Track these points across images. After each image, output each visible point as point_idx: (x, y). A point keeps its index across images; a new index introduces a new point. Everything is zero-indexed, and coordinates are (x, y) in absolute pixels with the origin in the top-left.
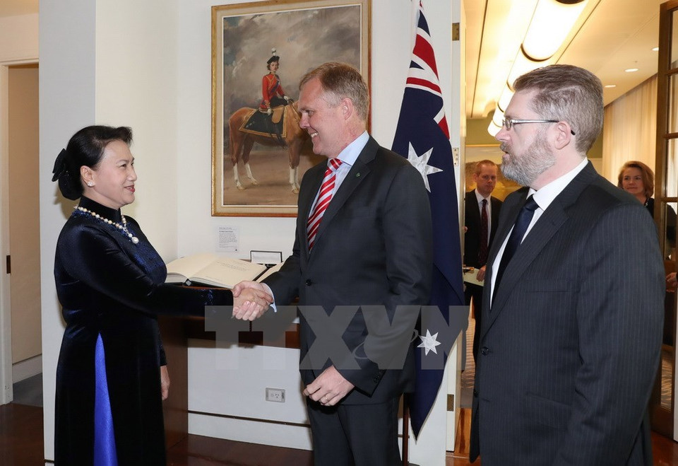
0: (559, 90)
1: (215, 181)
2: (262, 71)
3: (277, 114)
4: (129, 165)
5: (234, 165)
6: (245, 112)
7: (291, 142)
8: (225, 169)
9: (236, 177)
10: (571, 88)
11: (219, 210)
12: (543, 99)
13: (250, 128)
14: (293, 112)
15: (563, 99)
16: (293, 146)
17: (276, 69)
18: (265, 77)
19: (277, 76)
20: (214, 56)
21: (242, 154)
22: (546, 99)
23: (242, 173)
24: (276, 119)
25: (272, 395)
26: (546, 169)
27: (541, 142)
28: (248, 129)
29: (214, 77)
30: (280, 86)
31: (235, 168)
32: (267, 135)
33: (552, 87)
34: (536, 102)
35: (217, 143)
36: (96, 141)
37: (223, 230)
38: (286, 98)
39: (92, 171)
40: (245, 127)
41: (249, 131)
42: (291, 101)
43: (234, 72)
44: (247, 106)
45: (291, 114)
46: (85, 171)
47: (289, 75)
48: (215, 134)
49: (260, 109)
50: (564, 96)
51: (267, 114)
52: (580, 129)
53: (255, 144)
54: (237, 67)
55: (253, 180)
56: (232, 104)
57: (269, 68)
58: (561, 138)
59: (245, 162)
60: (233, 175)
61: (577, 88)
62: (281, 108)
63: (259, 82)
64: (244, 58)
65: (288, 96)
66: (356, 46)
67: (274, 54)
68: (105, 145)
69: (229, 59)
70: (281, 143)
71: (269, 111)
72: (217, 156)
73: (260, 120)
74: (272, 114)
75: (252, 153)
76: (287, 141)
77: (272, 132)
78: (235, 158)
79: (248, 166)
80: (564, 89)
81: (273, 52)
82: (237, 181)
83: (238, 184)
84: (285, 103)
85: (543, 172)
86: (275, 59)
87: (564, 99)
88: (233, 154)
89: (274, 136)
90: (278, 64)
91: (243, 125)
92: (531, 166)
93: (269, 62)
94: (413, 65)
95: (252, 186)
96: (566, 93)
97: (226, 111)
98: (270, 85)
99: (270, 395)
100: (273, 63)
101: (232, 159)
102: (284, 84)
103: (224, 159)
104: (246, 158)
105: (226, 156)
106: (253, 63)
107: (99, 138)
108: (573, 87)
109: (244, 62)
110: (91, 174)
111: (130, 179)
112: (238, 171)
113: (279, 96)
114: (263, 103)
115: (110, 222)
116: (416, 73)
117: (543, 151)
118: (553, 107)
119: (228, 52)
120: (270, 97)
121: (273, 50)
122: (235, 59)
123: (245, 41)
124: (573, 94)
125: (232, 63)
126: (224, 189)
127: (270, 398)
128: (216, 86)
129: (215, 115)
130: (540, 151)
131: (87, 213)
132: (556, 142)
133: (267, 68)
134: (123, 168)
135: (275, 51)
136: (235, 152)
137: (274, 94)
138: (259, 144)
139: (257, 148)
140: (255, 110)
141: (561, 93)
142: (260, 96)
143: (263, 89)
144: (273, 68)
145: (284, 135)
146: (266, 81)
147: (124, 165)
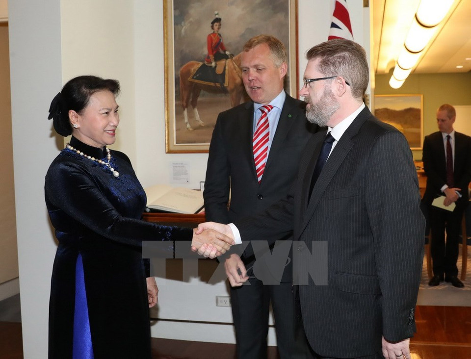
0: (335, 56)
1: (168, 123)
2: (206, 30)
3: (219, 66)
4: (112, 113)
5: (184, 110)
6: (193, 65)
7: (232, 90)
8: (176, 114)
9: (186, 120)
10: (342, 54)
11: (172, 148)
12: (325, 63)
13: (198, 78)
14: (234, 65)
15: (337, 62)
16: (234, 94)
17: (219, 28)
18: (209, 35)
19: (220, 35)
20: (165, 17)
21: (191, 100)
22: (327, 63)
23: (191, 116)
24: (219, 70)
25: (221, 301)
26: (335, 112)
27: (328, 93)
28: (196, 79)
29: (165, 35)
30: (222, 43)
31: (185, 112)
32: (212, 84)
33: (330, 54)
34: (321, 66)
35: (170, 91)
36: (84, 90)
37: (175, 165)
38: (227, 53)
39: (79, 116)
40: (193, 78)
41: (197, 81)
42: (232, 55)
43: (183, 31)
44: (195, 60)
45: (232, 67)
46: (72, 114)
47: (231, 34)
48: (167, 83)
49: (206, 62)
50: (338, 60)
51: (211, 67)
52: (352, 81)
53: (202, 92)
54: (185, 27)
55: (201, 123)
56: (182, 58)
57: (212, 28)
58: (341, 88)
59: (194, 107)
60: (183, 118)
61: (346, 54)
62: (223, 62)
63: (204, 39)
64: (191, 19)
65: (230, 51)
66: (285, 10)
67: (217, 16)
68: (91, 94)
69: (178, 20)
70: (224, 91)
71: (213, 64)
72: (170, 102)
73: (206, 72)
74: (216, 67)
75: (199, 99)
76: (229, 89)
77: (215, 82)
78: (185, 104)
79: (196, 111)
80: (337, 55)
81: (216, 14)
82: (187, 123)
83: (188, 126)
84: (226, 57)
85: (332, 115)
86: (218, 20)
87: (339, 62)
88: (183, 101)
89: (218, 85)
90: (220, 25)
91: (191, 76)
92: (323, 111)
93: (213, 23)
94: (333, 25)
95: (200, 127)
96: (340, 57)
97: (177, 63)
98: (214, 42)
99: (219, 301)
100: (216, 24)
101: (183, 105)
102: (225, 42)
103: (176, 105)
104: (194, 104)
105: (177, 103)
106: (199, 23)
107: (87, 87)
108: (344, 53)
109: (191, 22)
110: (77, 117)
111: (112, 124)
112: (188, 115)
113: (221, 52)
114: (208, 57)
115: (93, 159)
116: (336, 32)
117: (330, 99)
118: (332, 68)
119: (177, 13)
120: (214, 52)
121: (216, 12)
122: (183, 20)
123: (192, 5)
124: (344, 58)
125: (181, 23)
126: (176, 130)
127: (219, 304)
128: (168, 43)
129: (167, 67)
130: (328, 100)
131: (73, 150)
132: (338, 92)
133: (211, 28)
134: (106, 115)
135: (218, 14)
136: (185, 98)
137: (217, 49)
138: (205, 92)
139: (203, 96)
140: (201, 64)
141: (336, 58)
142: (205, 51)
143: (208, 45)
144: (216, 27)
145: (226, 84)
146: (210, 39)
147: (107, 113)
